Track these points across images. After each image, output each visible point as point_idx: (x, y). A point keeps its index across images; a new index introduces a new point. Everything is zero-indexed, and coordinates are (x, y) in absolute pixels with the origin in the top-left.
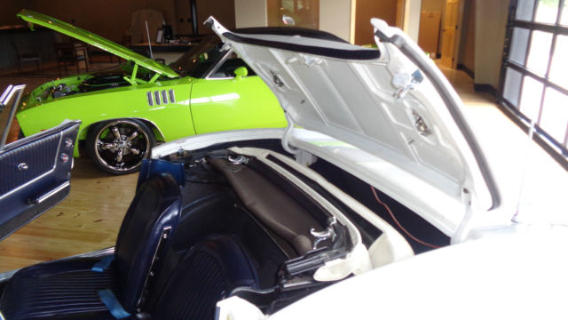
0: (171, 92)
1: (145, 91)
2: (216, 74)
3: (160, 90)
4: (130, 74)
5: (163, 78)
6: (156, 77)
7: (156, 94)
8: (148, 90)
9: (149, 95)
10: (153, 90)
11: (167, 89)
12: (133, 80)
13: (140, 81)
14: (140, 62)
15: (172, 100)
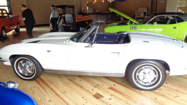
0: (136, 27)
1: (130, 26)
2: (149, 23)
3: (134, 26)
4: (128, 22)
5: (135, 24)
6: (134, 23)
7: (133, 27)
8: (131, 26)
9: (131, 27)
10: (132, 26)
11: (135, 26)
12: (128, 24)
13: (130, 24)
14: (131, 19)
15: (136, 29)
